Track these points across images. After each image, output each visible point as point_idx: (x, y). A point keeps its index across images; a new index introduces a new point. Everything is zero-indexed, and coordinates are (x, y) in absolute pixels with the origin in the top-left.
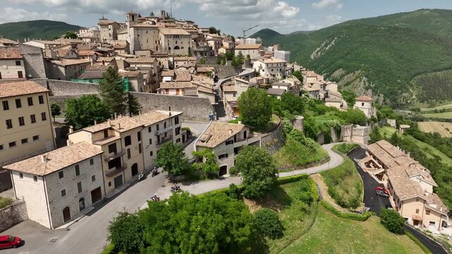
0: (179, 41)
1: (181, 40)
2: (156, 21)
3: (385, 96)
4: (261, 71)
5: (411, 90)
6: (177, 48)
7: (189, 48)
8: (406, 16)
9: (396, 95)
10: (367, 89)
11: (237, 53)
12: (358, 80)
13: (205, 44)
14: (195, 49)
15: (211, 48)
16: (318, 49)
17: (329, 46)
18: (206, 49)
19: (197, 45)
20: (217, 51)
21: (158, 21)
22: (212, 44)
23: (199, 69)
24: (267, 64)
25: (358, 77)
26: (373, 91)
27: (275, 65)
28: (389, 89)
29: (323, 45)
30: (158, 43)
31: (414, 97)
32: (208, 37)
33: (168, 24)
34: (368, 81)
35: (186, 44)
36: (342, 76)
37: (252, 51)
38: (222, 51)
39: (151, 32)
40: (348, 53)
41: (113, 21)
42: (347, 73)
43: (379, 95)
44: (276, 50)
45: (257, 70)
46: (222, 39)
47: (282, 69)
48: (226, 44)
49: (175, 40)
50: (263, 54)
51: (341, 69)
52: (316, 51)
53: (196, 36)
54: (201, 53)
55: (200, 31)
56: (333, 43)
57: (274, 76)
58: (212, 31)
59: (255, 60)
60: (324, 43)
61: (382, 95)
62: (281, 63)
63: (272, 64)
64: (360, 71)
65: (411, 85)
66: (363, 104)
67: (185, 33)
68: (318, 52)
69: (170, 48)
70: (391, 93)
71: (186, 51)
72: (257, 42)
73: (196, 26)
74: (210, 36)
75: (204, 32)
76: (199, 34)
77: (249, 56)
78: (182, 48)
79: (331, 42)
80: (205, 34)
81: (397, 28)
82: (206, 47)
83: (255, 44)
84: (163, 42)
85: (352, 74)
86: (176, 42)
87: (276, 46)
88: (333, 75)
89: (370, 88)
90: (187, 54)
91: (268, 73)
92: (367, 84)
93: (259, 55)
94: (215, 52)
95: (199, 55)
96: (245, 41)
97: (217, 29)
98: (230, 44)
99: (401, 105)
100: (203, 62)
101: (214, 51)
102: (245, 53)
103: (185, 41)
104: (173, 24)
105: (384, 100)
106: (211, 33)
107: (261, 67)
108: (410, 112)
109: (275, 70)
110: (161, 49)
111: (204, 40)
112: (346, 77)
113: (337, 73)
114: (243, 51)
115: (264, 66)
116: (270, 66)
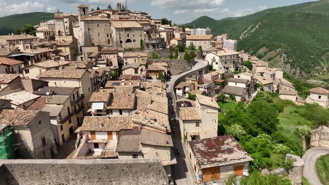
0: (131, 34)
1: (133, 33)
2: (111, 13)
3: (301, 68)
4: (214, 64)
5: (322, 64)
6: (128, 41)
7: (141, 41)
8: (313, 5)
9: (310, 68)
10: (286, 63)
11: (188, 44)
12: (279, 56)
13: (158, 36)
14: (147, 41)
15: (163, 39)
16: (245, 31)
17: (254, 29)
18: (158, 41)
19: (150, 37)
20: (169, 42)
21: (113, 13)
22: (164, 35)
23: (150, 67)
24: (221, 57)
25: (279, 54)
26: (291, 65)
27: (229, 58)
28: (304, 64)
29: (249, 28)
30: (109, 36)
31: (325, 69)
32: (160, 28)
33: (122, 16)
34: (286, 57)
35: (138, 37)
36: (266, 53)
37: (204, 42)
38: (174, 42)
39: (102, 25)
40: (270, 35)
41: (70, 14)
42: (270, 51)
43: (296, 69)
44: (225, 40)
45: (210, 63)
46: (174, 30)
47: (235, 61)
48: (177, 35)
49: (127, 33)
50: (214, 45)
51: (265, 48)
52: (244, 33)
53: (149, 28)
54: (154, 45)
55: (153, 22)
56: (257, 27)
57: (227, 68)
58: (164, 22)
59: (207, 52)
60: (250, 27)
61: (298, 68)
62: (234, 55)
63: (226, 56)
64: (280, 49)
65: (322, 60)
66: (320, 97)
67: (138, 25)
68: (245, 34)
69: (121, 42)
70: (306, 67)
71: (137, 45)
72: (207, 33)
73: (149, 18)
74: (162, 28)
75: (156, 23)
76: (152, 26)
77: (200, 47)
78: (134, 41)
79: (255, 26)
80: (157, 25)
81: (309, 15)
82: (158, 39)
83: (204, 34)
84: (115, 36)
85: (273, 52)
86: (128, 36)
87: (224, 36)
88: (258, 52)
89: (289, 63)
90: (139, 46)
91: (221, 66)
92: (286, 59)
93: (211, 46)
94: (167, 44)
95: (151, 47)
96: (195, 31)
97: (169, 20)
98: (181, 35)
99: (314, 76)
100: (155, 57)
101: (165, 43)
102: (197, 44)
103: (138, 33)
104: (127, 16)
105: (301, 72)
106: (163, 24)
107: (214, 60)
108: (323, 82)
109: (228, 62)
110: (113, 42)
111: (157, 32)
112: (268, 54)
113: (262, 51)
114: (194, 42)
115: (217, 59)
116: (223, 58)
